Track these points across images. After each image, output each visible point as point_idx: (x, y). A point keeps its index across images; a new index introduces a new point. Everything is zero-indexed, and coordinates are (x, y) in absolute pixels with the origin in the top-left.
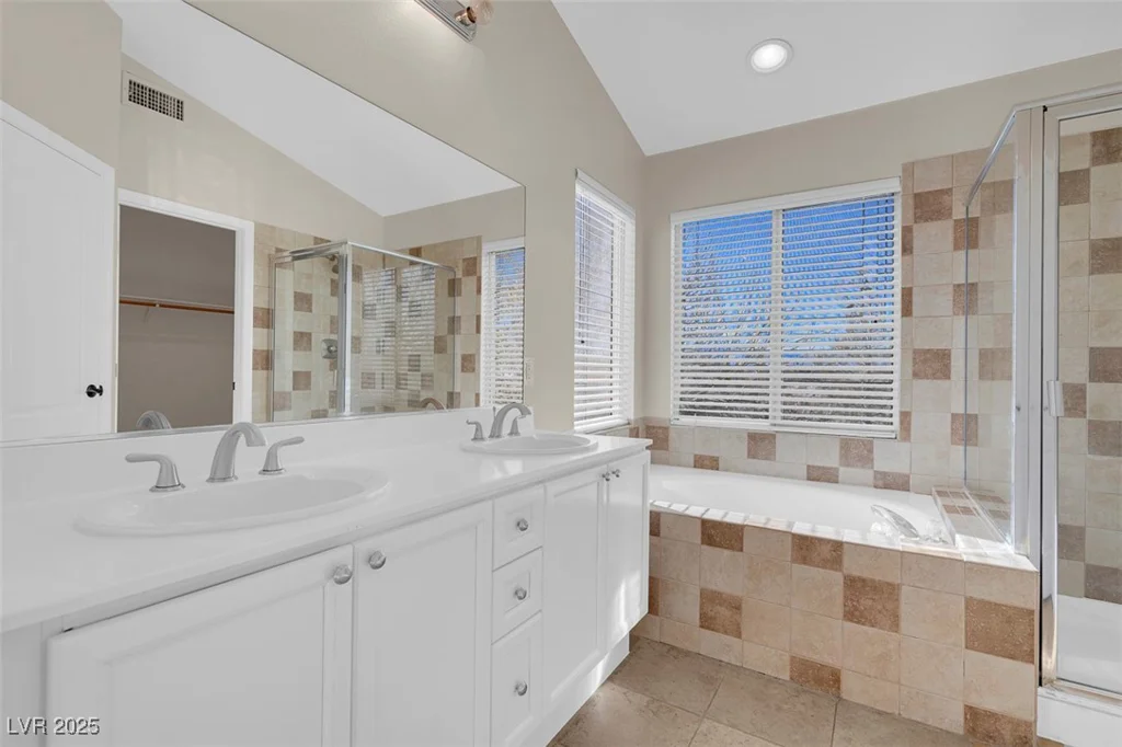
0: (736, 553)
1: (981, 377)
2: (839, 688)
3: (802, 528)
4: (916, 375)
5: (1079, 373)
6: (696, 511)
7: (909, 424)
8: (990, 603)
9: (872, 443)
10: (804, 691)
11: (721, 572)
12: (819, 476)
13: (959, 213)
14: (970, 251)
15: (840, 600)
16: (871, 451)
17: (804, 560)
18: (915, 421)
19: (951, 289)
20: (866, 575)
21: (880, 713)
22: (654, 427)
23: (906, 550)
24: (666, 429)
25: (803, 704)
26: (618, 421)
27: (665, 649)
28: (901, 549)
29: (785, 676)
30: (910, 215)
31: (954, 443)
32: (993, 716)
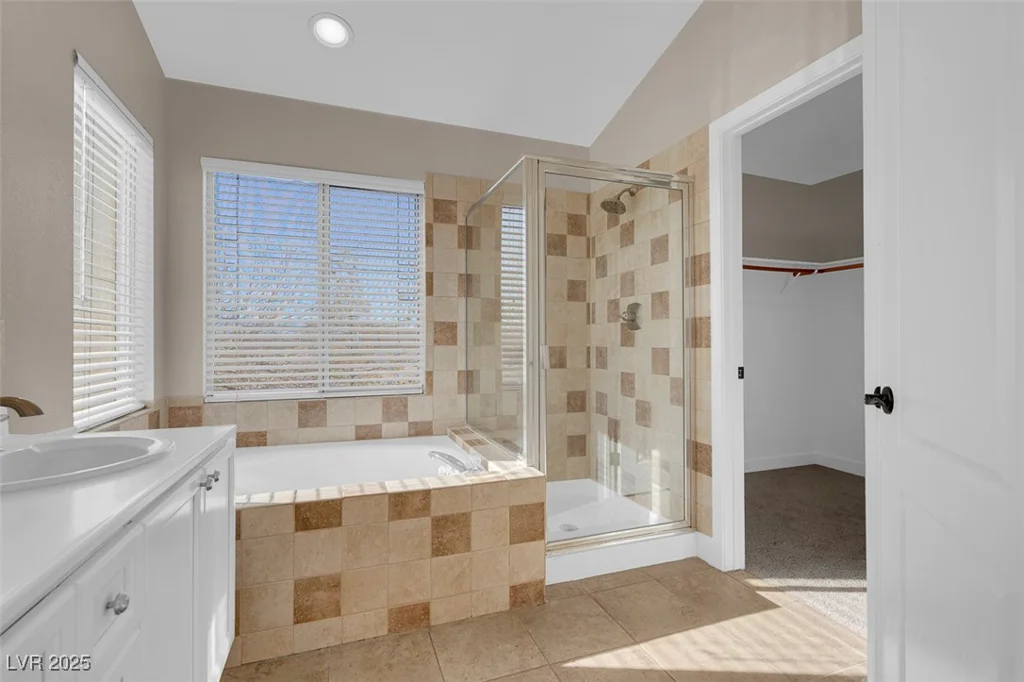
0: (335, 529)
1: (475, 343)
2: (428, 619)
3: (394, 487)
4: (436, 342)
6: (284, 497)
7: (432, 381)
8: (522, 506)
9: (406, 399)
10: (402, 636)
11: (320, 555)
12: (367, 434)
13: (461, 222)
14: (469, 251)
15: (429, 541)
16: (406, 406)
17: (400, 515)
18: (435, 377)
19: (456, 277)
20: (448, 512)
21: (460, 623)
22: (180, 408)
23: (474, 482)
24: (199, 408)
25: (406, 649)
26: (132, 407)
27: (252, 670)
28: (470, 483)
29: (384, 631)
30: (431, 215)
31: (459, 393)
32: (525, 586)
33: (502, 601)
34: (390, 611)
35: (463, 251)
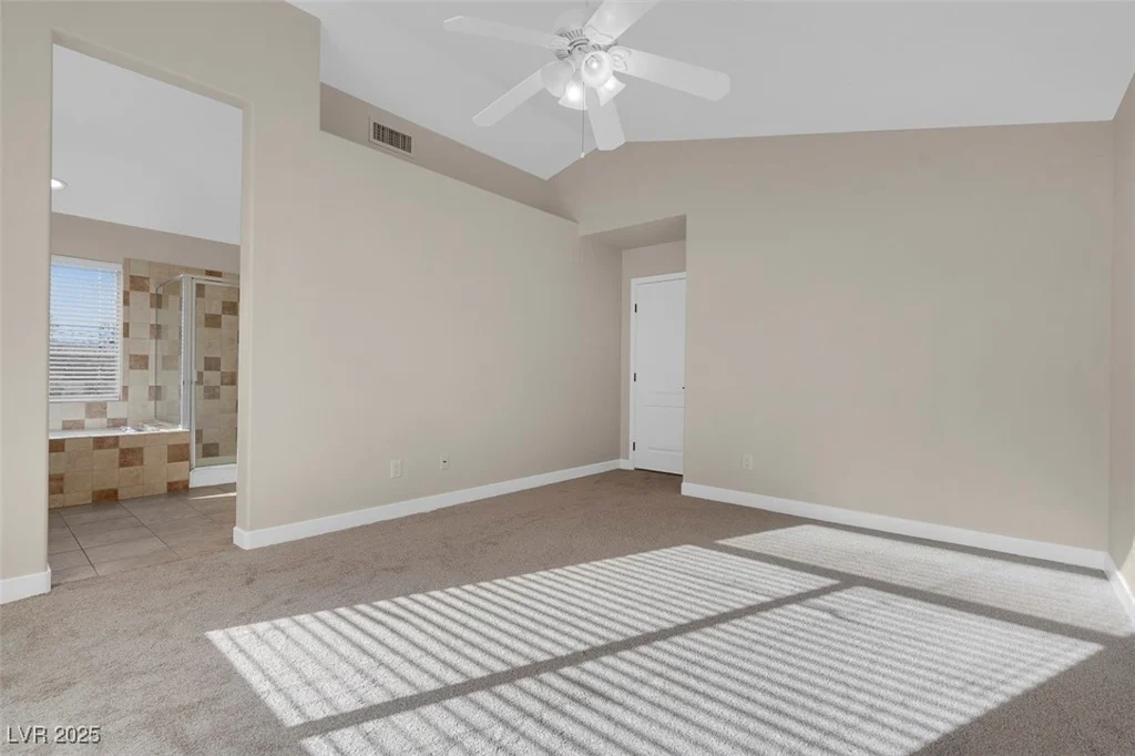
0: (62, 452)
1: (163, 369)
2: (117, 496)
4: (131, 367)
5: (201, 367)
7: (127, 392)
8: (176, 445)
9: (105, 403)
10: (100, 504)
12: (71, 426)
13: (153, 290)
14: (159, 309)
15: (118, 460)
16: (105, 408)
17: (100, 448)
18: (130, 391)
19: (148, 326)
20: (130, 447)
21: (136, 498)
29: (90, 501)
30: (128, 286)
31: (150, 400)
32: (176, 483)
33: (163, 488)
34: (94, 493)
35: (153, 311)
